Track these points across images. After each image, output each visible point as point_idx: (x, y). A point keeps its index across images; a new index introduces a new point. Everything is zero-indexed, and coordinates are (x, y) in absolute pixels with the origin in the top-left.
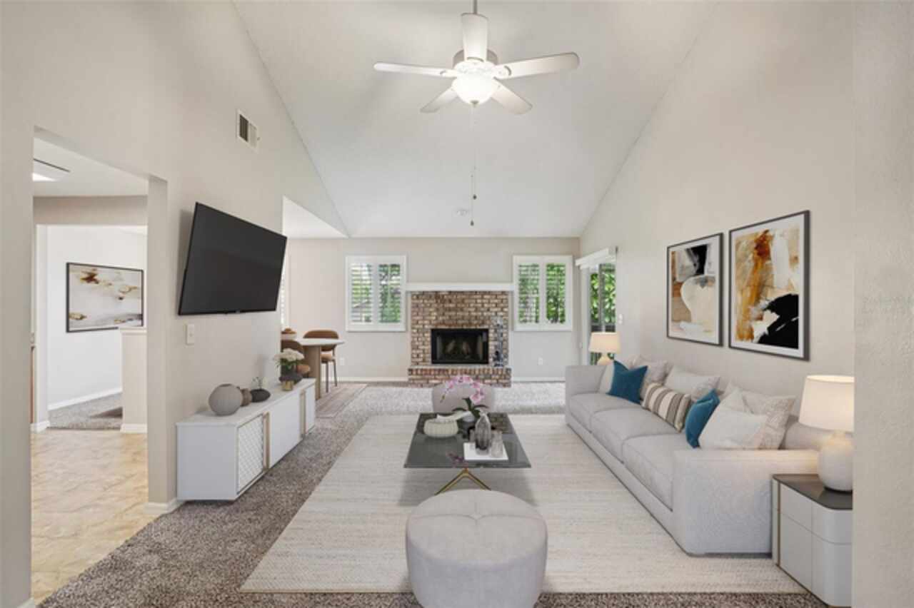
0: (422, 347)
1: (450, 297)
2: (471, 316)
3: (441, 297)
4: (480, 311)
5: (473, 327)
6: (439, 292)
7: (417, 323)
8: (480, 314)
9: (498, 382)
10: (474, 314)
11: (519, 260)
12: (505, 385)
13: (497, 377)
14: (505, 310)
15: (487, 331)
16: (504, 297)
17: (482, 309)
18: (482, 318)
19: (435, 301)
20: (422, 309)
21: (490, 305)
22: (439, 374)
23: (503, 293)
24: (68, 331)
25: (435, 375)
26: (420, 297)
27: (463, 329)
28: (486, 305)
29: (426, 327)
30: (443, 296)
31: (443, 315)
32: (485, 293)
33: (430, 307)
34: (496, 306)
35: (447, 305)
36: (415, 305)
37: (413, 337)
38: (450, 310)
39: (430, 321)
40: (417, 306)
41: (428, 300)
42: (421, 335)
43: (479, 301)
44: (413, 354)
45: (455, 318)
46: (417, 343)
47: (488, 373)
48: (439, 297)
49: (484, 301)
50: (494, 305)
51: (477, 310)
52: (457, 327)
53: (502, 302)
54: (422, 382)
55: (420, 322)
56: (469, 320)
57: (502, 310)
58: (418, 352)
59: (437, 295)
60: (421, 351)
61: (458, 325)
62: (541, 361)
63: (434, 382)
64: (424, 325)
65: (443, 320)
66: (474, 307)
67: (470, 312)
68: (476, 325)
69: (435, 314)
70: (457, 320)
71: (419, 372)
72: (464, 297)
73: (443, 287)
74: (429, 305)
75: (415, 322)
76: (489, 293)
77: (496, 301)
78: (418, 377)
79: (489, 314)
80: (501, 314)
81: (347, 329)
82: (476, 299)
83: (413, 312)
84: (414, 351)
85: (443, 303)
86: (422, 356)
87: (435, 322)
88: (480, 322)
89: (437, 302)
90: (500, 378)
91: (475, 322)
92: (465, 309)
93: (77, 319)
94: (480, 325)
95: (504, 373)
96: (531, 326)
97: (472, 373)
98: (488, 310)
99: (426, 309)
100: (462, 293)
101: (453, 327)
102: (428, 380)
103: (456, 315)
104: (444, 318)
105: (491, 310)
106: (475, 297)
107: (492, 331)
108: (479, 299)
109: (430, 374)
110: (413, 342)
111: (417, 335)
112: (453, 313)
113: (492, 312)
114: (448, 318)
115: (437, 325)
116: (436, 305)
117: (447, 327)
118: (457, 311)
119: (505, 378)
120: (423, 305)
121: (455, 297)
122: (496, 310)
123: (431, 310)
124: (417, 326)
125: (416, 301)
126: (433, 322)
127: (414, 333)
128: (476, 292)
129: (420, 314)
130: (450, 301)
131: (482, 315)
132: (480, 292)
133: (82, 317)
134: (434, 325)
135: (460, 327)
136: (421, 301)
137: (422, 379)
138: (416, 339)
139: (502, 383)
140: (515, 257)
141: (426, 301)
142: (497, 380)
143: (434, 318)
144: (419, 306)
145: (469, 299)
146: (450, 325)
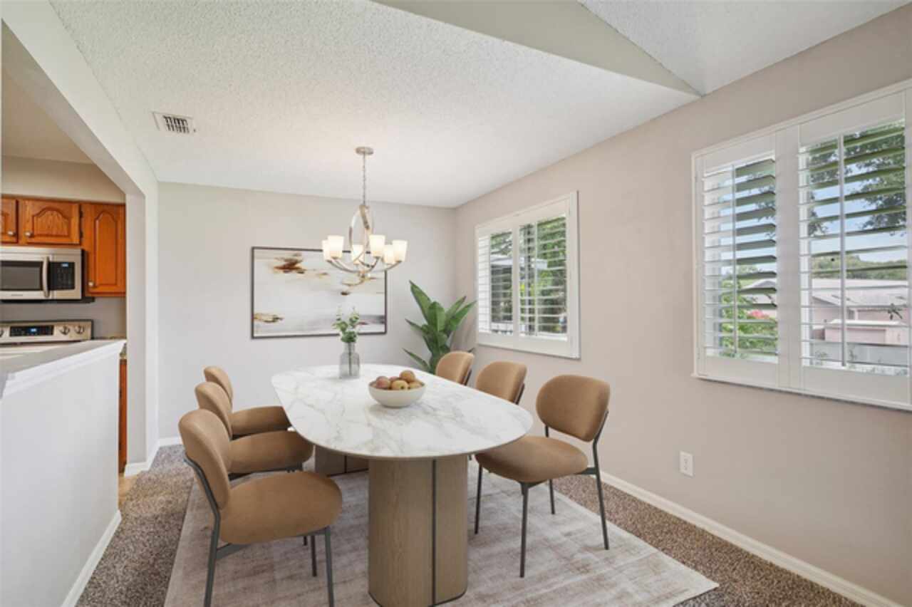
24: (253, 337)
93: (267, 322)
133: (275, 319)
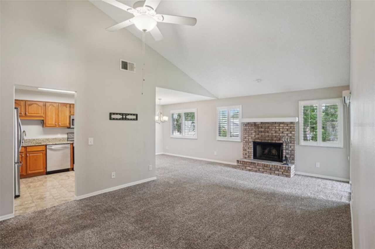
0: (247, 150)
1: (261, 125)
2: (273, 136)
3: (257, 125)
4: (278, 133)
5: (274, 142)
6: (256, 123)
7: (246, 138)
8: (278, 134)
9: (283, 174)
10: (275, 134)
11: (302, 104)
12: (287, 176)
13: (282, 171)
14: (293, 133)
15: (282, 144)
16: (292, 125)
17: (279, 132)
18: (279, 137)
19: (254, 127)
20: (248, 131)
21: (284, 130)
22: (251, 165)
23: (291, 123)
25: (249, 165)
26: (247, 125)
27: (268, 142)
28: (281, 130)
29: (250, 140)
30: (258, 125)
31: (258, 134)
32: (281, 123)
33: (252, 130)
34: (287, 130)
35: (260, 129)
36: (245, 129)
37: (244, 145)
38: (261, 132)
39: (252, 137)
40: (246, 130)
41: (251, 127)
42: (247, 144)
43: (277, 127)
44: (244, 153)
45: (264, 136)
46: (245, 148)
47: (277, 168)
48: (256, 126)
49: (280, 127)
50: (286, 130)
51: (276, 132)
52: (265, 141)
53: (291, 128)
54: (243, 167)
55: (247, 138)
56: (272, 138)
57: (291, 133)
58: (246, 152)
59: (255, 124)
60: (248, 152)
61: (266, 140)
62: (318, 165)
63: (249, 168)
64: (249, 139)
65: (258, 137)
66: (274, 131)
67: (272, 133)
68: (275, 140)
69: (254, 134)
70: (265, 137)
71: (242, 162)
72: (269, 125)
73: (258, 120)
74: (251, 129)
75: (245, 138)
76: (283, 123)
77: (287, 128)
78: (241, 165)
79: (283, 135)
80: (290, 135)
81: (217, 139)
82: (276, 127)
83: (244, 132)
84: (244, 152)
85: (258, 128)
86: (248, 154)
87: (254, 138)
88: (278, 139)
89: (255, 128)
90: (284, 172)
91: (275, 139)
92: (269, 132)
94: (278, 141)
95: (287, 169)
96: (311, 143)
97: (268, 166)
98: (283, 133)
99: (250, 131)
100: (268, 123)
101: (263, 141)
102: (246, 167)
103: (265, 135)
104: (259, 136)
105: (284, 132)
106: (275, 125)
107: (284, 144)
108: (278, 126)
109: (247, 164)
110: (244, 147)
111: (245, 144)
112: (263, 134)
113: (284, 134)
114: (261, 136)
115: (255, 139)
116: (254, 129)
117: (260, 141)
118: (265, 133)
119: (287, 172)
120: (248, 129)
121: (264, 125)
122: (287, 132)
123: (252, 132)
124: (245, 140)
125: (245, 127)
126: (253, 138)
127: (244, 143)
128: (276, 123)
129: (247, 133)
130: (262, 128)
131: (279, 135)
132: (278, 123)
134: (253, 139)
135: (267, 141)
136: (248, 127)
137: (243, 166)
138: (245, 146)
139: (285, 175)
140: (300, 102)
141: (250, 127)
142: (283, 172)
143: (253, 136)
144: (247, 130)
145: (272, 126)
146: (262, 140)
